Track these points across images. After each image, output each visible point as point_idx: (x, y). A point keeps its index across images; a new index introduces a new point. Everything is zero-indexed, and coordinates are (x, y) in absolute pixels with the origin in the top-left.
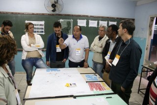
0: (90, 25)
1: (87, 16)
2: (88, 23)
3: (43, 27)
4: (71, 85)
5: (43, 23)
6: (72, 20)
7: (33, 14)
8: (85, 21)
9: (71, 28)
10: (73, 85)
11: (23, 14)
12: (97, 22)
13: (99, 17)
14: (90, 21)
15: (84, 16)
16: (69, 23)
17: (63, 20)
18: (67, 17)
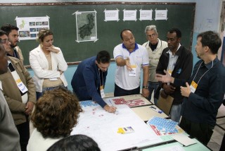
0: (125, 19)
1: (120, 3)
2: (121, 15)
3: (48, 26)
4: (126, 130)
5: (46, 19)
6: (95, 12)
7: (28, 5)
8: (117, 12)
9: (94, 25)
10: (129, 130)
11: (10, 5)
12: (135, 12)
13: (139, 4)
14: (125, 12)
15: (115, 3)
16: (90, 18)
17: (80, 13)
18: (87, 6)
